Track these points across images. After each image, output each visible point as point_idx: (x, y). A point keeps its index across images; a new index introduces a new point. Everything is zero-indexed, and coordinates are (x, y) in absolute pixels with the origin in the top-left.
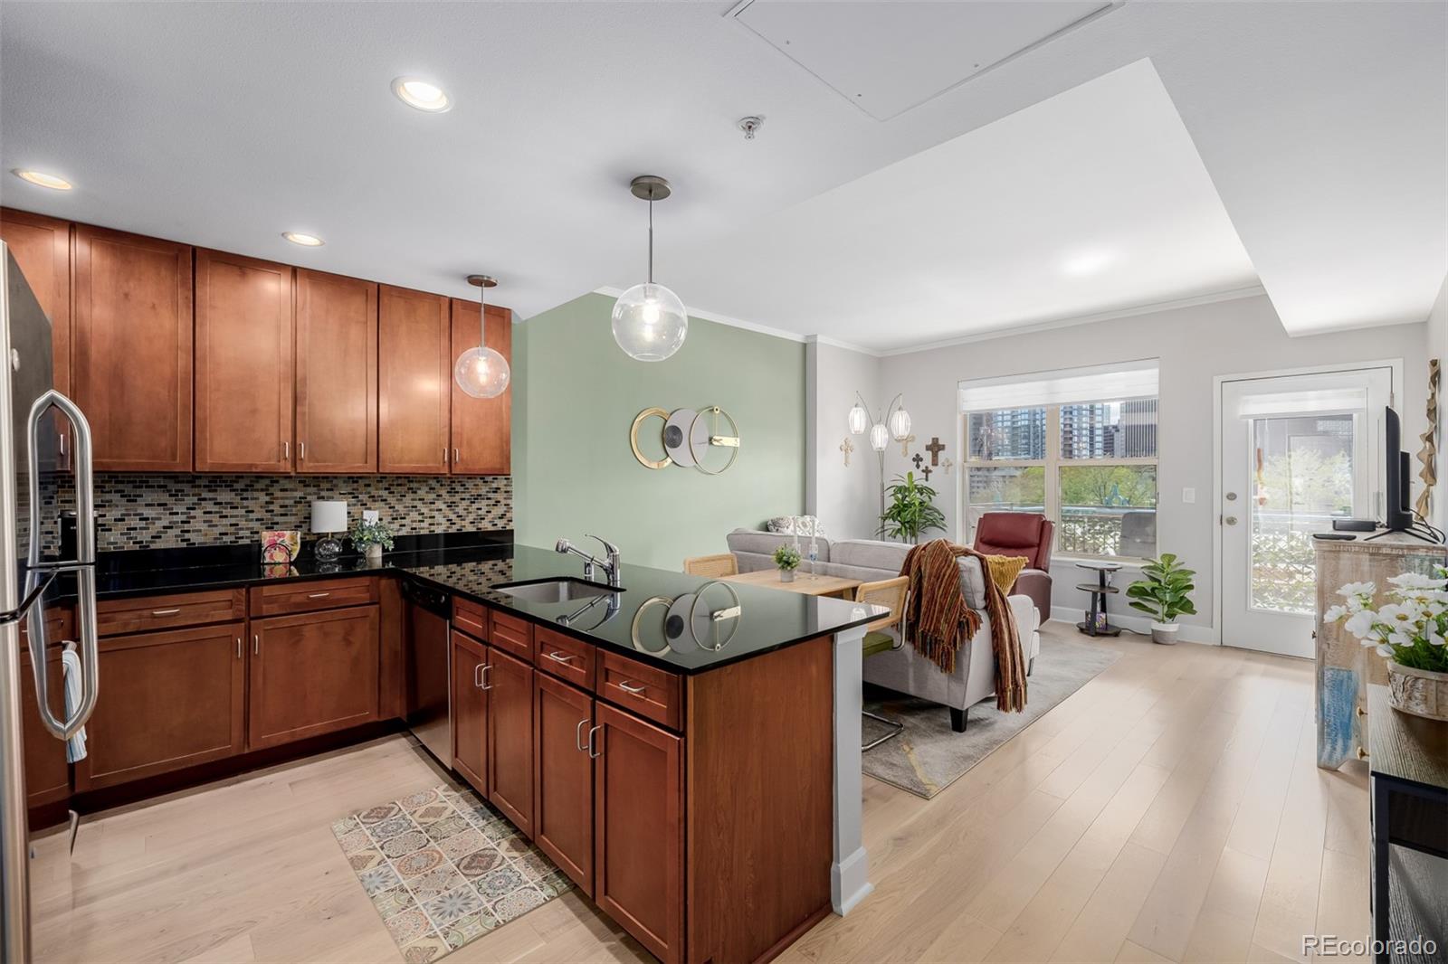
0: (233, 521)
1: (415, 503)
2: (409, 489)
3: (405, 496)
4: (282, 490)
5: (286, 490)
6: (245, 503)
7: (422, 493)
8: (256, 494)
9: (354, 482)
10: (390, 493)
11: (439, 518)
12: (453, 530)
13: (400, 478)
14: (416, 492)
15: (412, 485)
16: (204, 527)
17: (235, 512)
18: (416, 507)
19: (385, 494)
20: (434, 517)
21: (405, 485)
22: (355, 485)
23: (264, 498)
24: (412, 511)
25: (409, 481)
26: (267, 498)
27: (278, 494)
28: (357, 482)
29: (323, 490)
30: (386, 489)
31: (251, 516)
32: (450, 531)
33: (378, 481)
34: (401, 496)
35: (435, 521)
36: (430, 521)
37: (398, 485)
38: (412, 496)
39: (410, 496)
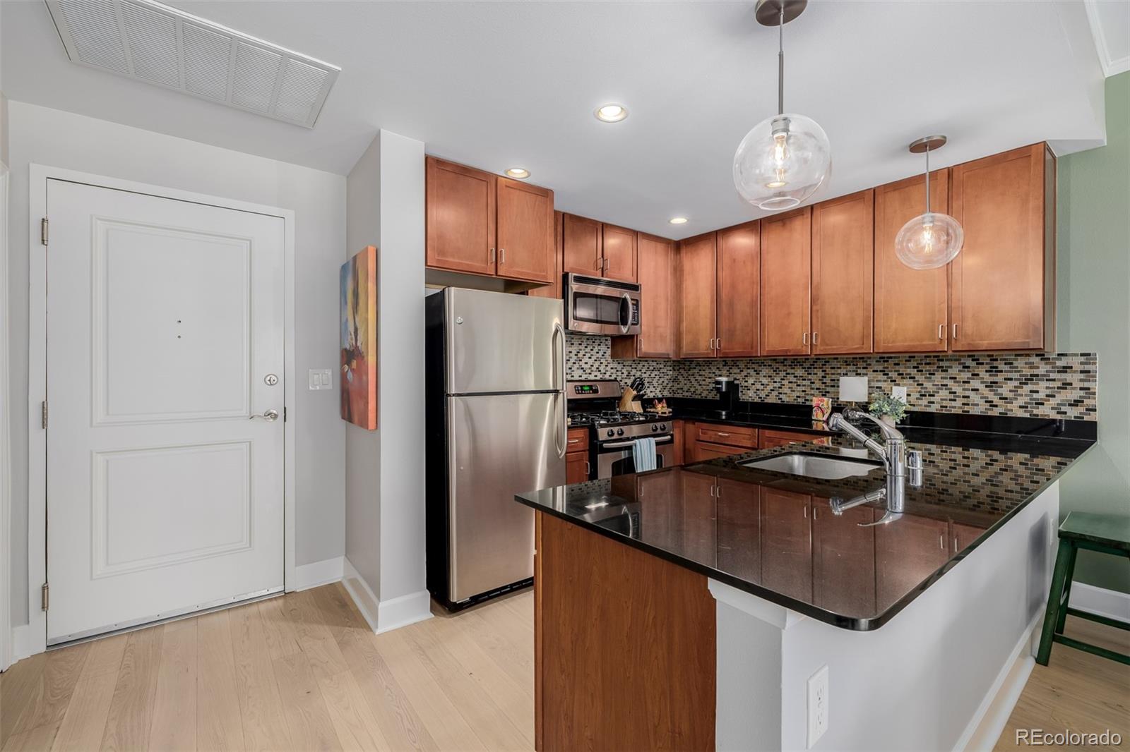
0: (804, 388)
1: (945, 382)
2: (938, 367)
3: (934, 374)
4: (832, 368)
5: (834, 368)
6: (810, 377)
7: (954, 371)
8: (815, 371)
9: (884, 361)
10: (918, 371)
11: (974, 397)
12: (995, 412)
13: (930, 357)
14: (947, 371)
15: (941, 364)
16: (788, 391)
17: (804, 382)
18: (947, 385)
19: (913, 372)
20: (968, 397)
21: (934, 364)
22: (886, 365)
23: (820, 374)
24: (942, 389)
25: (938, 360)
26: (823, 374)
27: (828, 371)
28: (887, 361)
29: (860, 368)
30: (914, 367)
31: (813, 386)
32: (990, 413)
33: (906, 361)
34: (930, 374)
35: (970, 401)
36: (965, 401)
37: (926, 364)
38: (944, 374)
39: (939, 375)
